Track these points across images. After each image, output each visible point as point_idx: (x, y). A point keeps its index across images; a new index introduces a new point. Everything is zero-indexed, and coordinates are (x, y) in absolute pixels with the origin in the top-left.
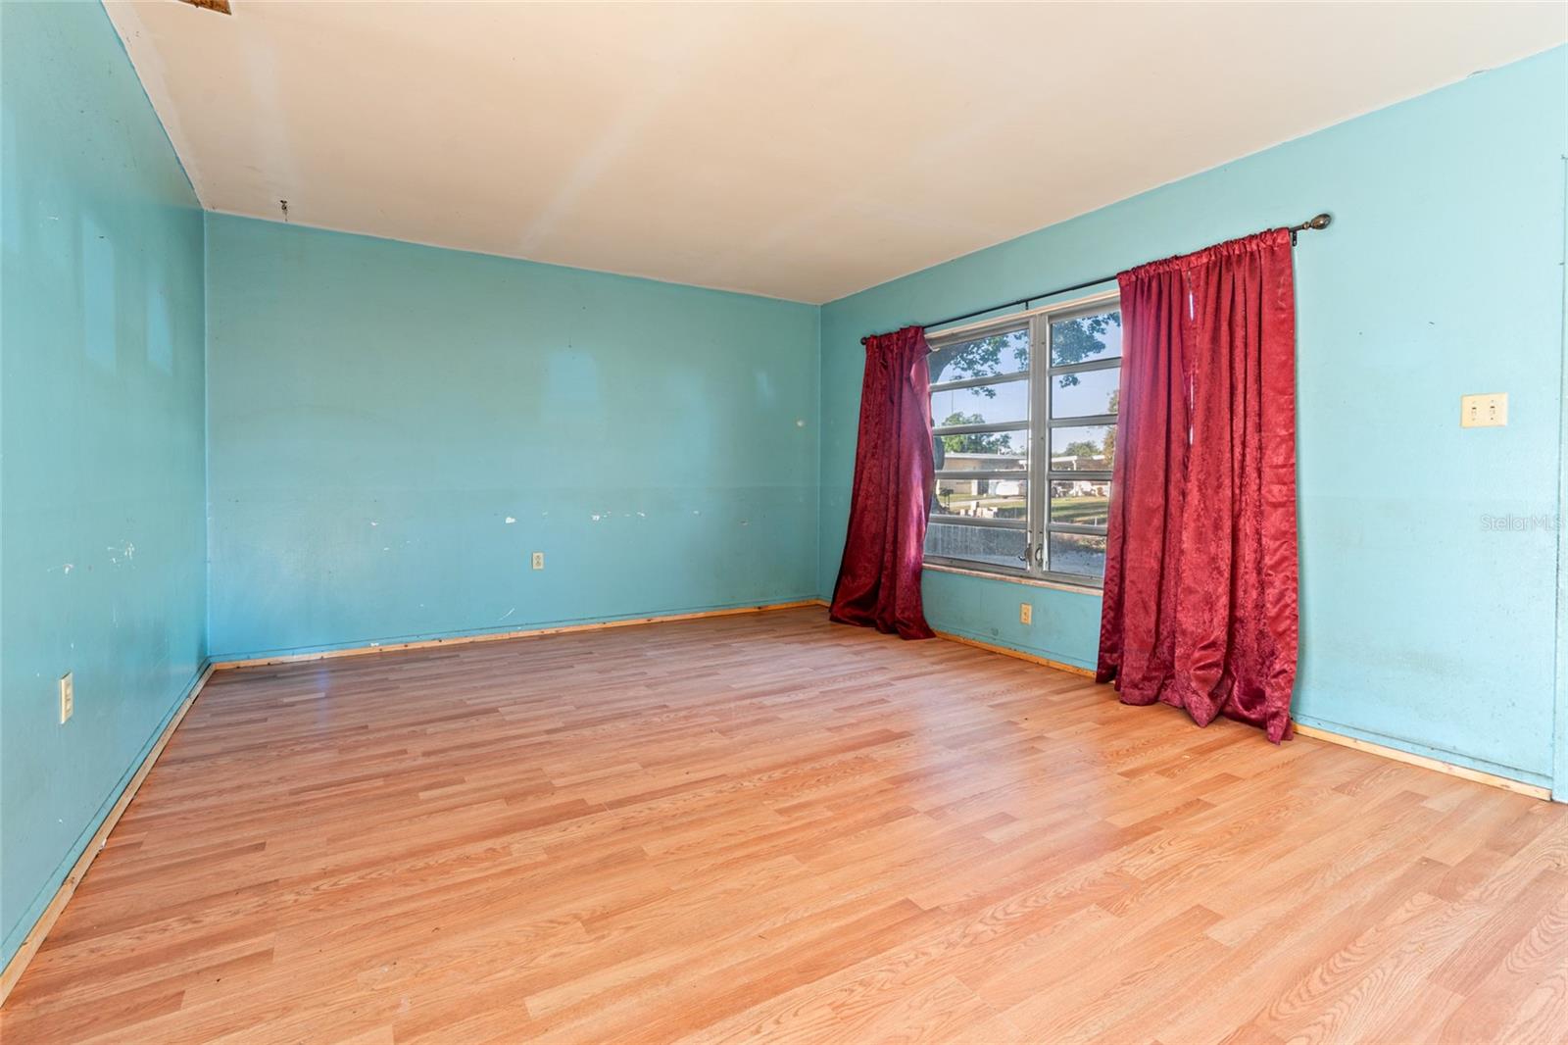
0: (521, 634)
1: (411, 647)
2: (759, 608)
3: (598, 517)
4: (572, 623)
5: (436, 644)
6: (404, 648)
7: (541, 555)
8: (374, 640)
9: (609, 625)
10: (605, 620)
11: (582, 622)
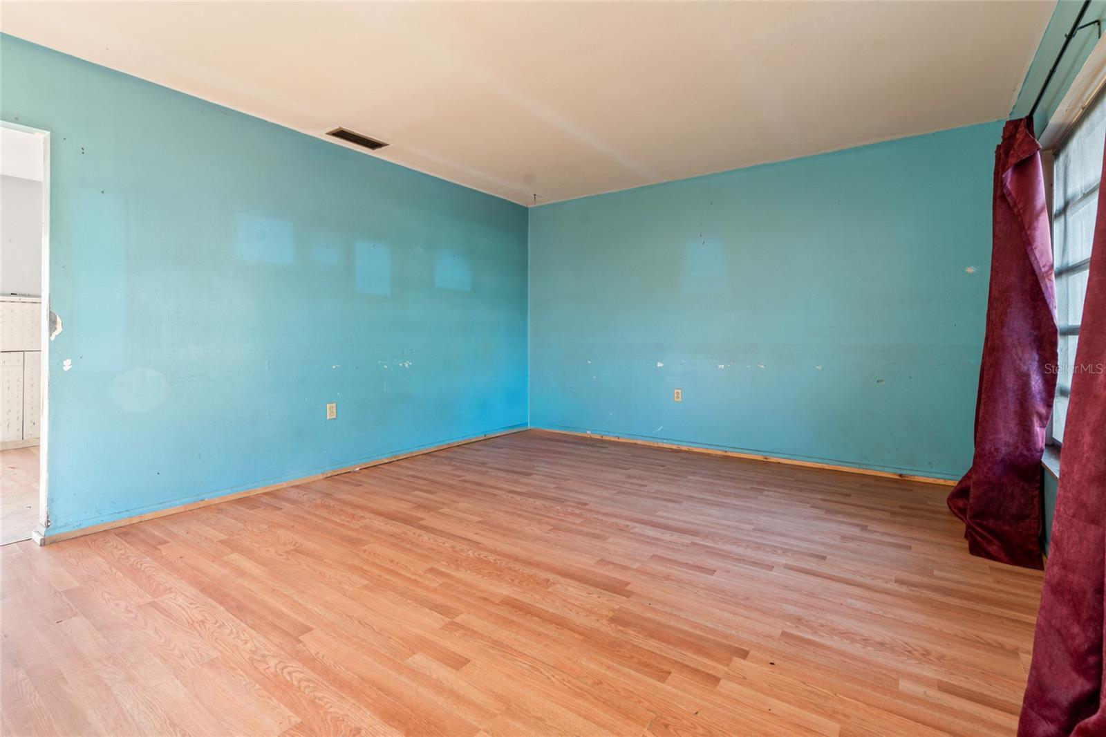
0: (665, 446)
1: (605, 438)
2: (901, 475)
3: (723, 366)
4: (702, 446)
5: (617, 440)
6: (600, 438)
7: (680, 391)
8: (589, 430)
9: (731, 454)
10: (727, 449)
11: (709, 447)
